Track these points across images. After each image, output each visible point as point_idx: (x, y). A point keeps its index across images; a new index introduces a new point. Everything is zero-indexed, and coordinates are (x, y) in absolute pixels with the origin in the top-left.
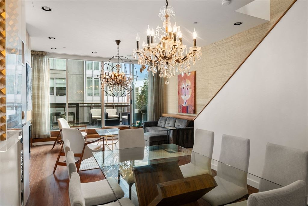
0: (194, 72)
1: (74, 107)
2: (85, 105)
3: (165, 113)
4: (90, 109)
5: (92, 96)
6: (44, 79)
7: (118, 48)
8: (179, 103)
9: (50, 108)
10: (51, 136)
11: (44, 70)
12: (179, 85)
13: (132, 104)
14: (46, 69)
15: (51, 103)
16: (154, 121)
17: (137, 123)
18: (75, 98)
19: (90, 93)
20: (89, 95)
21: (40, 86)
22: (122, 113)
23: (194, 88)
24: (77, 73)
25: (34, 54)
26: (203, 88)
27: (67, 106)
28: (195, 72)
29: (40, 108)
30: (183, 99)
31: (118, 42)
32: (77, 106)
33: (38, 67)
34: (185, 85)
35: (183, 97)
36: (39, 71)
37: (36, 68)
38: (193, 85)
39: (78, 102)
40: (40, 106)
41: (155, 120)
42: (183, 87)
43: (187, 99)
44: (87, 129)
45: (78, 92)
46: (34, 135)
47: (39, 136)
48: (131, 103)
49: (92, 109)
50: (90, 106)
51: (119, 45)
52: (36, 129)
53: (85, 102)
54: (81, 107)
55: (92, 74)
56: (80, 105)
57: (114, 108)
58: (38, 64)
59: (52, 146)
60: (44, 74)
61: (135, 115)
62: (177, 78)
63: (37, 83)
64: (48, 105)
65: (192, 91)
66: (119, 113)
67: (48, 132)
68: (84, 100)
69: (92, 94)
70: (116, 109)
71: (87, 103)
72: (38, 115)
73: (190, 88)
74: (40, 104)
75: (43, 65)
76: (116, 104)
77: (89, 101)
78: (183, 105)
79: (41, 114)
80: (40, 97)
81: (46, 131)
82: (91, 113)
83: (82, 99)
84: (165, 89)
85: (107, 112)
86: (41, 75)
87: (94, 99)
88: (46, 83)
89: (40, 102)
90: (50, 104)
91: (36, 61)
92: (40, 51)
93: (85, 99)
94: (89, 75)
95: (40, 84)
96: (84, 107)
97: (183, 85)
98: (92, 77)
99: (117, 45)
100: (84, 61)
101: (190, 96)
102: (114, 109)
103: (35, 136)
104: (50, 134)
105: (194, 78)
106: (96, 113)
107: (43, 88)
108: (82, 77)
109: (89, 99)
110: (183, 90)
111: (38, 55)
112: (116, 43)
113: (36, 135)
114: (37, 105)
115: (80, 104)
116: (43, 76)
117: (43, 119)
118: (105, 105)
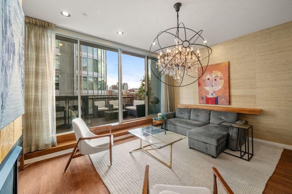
0: (228, 62)
6: (47, 61)
7: (178, 16)
10: (58, 144)
11: (46, 48)
14: (50, 48)
21: (40, 72)
23: (228, 79)
24: (68, 72)
25: (29, 23)
26: (245, 78)
29: (40, 104)
31: (178, 6)
33: (36, 42)
36: (38, 49)
37: (33, 44)
38: (227, 76)
40: (40, 101)
43: (215, 90)
46: (28, 146)
47: (37, 146)
51: (179, 12)
52: (31, 137)
58: (35, 38)
60: (47, 55)
63: (34, 67)
67: (53, 138)
72: (36, 115)
74: (40, 98)
75: (44, 40)
79: (42, 112)
80: (40, 87)
81: (48, 137)
82: (96, 105)
86: (41, 55)
88: (49, 67)
89: (40, 94)
91: (33, 34)
92: (40, 20)
93: (75, 92)
95: (40, 68)
99: (177, 12)
103: (29, 148)
104: (56, 140)
107: (44, 75)
111: (36, 25)
113: (31, 146)
114: (33, 100)
116: (45, 56)
117: (44, 120)
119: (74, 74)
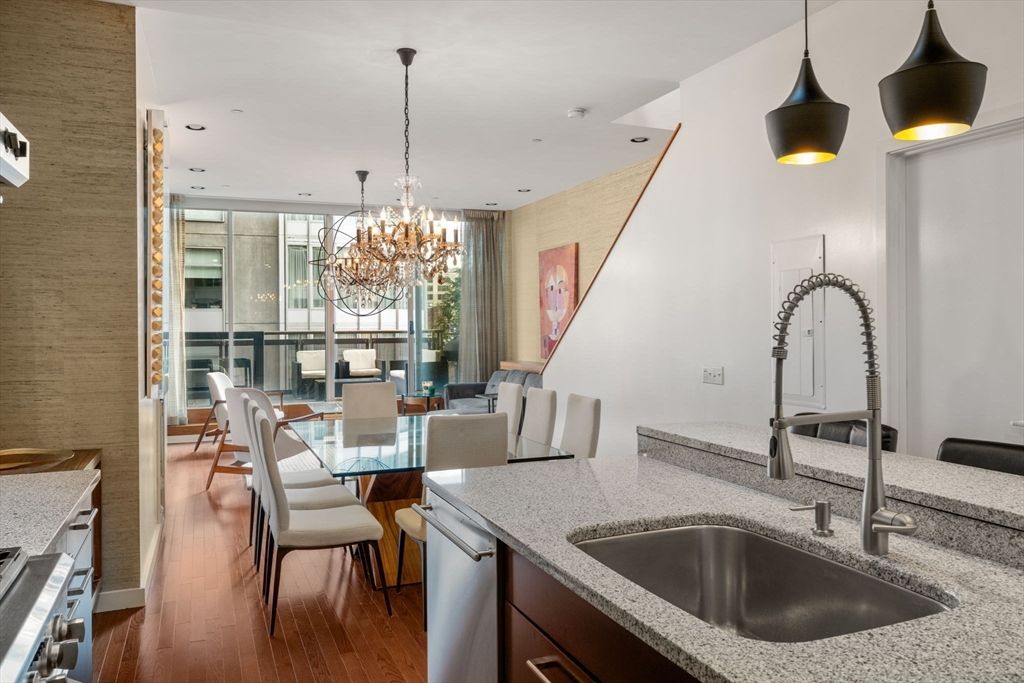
0: (575, 246)
1: (248, 343)
2: (282, 337)
3: (511, 360)
4: (297, 350)
5: (306, 307)
7: (362, 188)
8: (542, 332)
9: (187, 345)
10: (189, 423)
12: (541, 281)
13: (415, 335)
15: (189, 331)
16: (478, 382)
17: (427, 388)
18: (249, 318)
19: (300, 297)
20: (296, 306)
22: (392, 362)
23: (573, 290)
24: (255, 232)
27: (231, 340)
28: (577, 245)
30: (552, 319)
31: (362, 175)
32: (257, 340)
34: (555, 280)
35: (551, 313)
38: (573, 281)
39: (258, 329)
41: (482, 379)
42: (549, 286)
43: (559, 320)
44: (284, 404)
45: (261, 297)
48: (412, 332)
49: (302, 349)
50: (297, 341)
51: (365, 180)
53: (282, 329)
54: (269, 343)
55: (305, 233)
56: (266, 337)
57: (367, 348)
59: (194, 446)
61: (423, 368)
62: (537, 259)
64: (181, 338)
65: (570, 298)
66: (384, 363)
67: (181, 411)
68: (278, 323)
69: (306, 300)
70: (374, 350)
71: (288, 331)
73: (566, 290)
76: (374, 336)
77: (297, 324)
78: (550, 336)
81: (174, 407)
82: (299, 361)
83: (273, 320)
84: (511, 292)
85: (346, 359)
87: (312, 320)
90: (187, 334)
93: (282, 320)
94: (297, 236)
96: (278, 343)
97: (551, 282)
98: (305, 244)
99: (361, 181)
100: (281, 216)
101: (565, 311)
102: (370, 350)
104: (186, 416)
105: (573, 261)
106: (313, 362)
108: (270, 245)
109: (295, 320)
110: (551, 293)
112: (356, 177)
115: (267, 334)
118: (336, 337)
119: (277, 237)
